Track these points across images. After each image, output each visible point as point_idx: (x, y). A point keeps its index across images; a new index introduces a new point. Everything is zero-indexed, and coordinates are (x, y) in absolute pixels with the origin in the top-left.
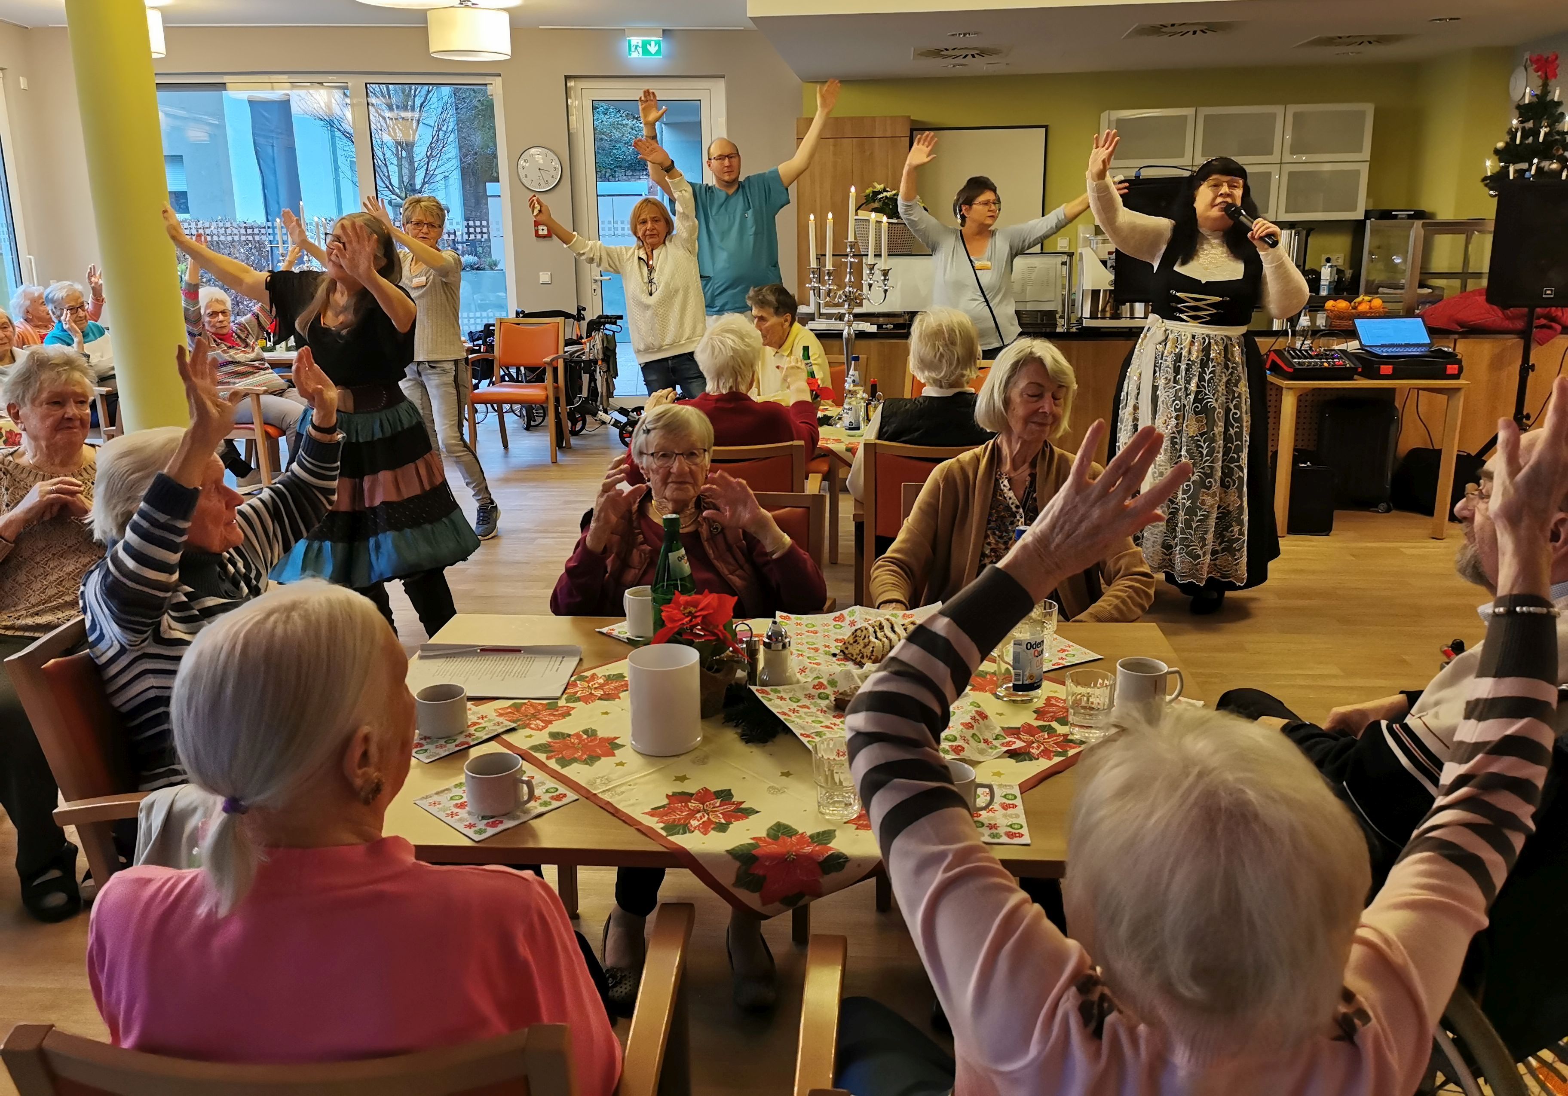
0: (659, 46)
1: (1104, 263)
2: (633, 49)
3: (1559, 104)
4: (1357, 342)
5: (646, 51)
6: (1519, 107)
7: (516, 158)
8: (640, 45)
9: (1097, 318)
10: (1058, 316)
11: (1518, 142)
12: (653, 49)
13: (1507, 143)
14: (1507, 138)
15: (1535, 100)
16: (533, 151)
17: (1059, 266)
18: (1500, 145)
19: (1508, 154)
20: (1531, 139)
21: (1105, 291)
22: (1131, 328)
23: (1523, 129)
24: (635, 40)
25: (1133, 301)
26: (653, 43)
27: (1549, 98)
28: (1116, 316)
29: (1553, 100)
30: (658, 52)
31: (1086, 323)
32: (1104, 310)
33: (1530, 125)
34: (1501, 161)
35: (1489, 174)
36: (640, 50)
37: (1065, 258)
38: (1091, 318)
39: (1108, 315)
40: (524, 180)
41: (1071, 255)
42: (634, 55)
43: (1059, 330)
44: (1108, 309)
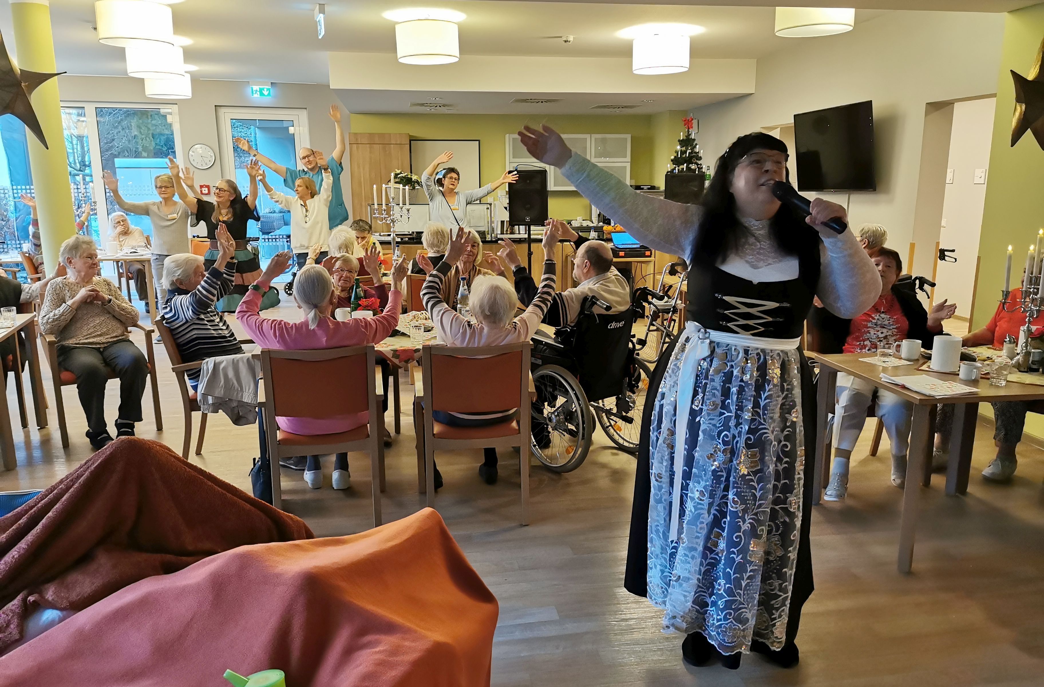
0: (269, 91)
1: (506, 208)
2: (254, 92)
3: (694, 140)
4: (612, 244)
5: (262, 94)
6: (679, 141)
7: (188, 150)
8: (258, 90)
9: (504, 234)
10: (486, 233)
11: (679, 156)
12: (266, 93)
13: (675, 157)
14: (676, 155)
15: (685, 138)
16: (196, 146)
17: (486, 210)
18: (673, 157)
19: (676, 161)
20: (684, 156)
21: (507, 221)
22: (520, 239)
23: (681, 151)
24: (255, 88)
25: (519, 225)
26: (265, 90)
27: (690, 137)
28: (512, 233)
29: (691, 138)
30: (269, 94)
31: (499, 236)
32: (507, 231)
33: (684, 149)
34: (673, 164)
35: (669, 170)
36: (258, 93)
37: (489, 206)
38: (501, 234)
39: (509, 232)
40: (192, 162)
41: (491, 204)
42: (255, 96)
43: (487, 240)
44: (509, 230)
